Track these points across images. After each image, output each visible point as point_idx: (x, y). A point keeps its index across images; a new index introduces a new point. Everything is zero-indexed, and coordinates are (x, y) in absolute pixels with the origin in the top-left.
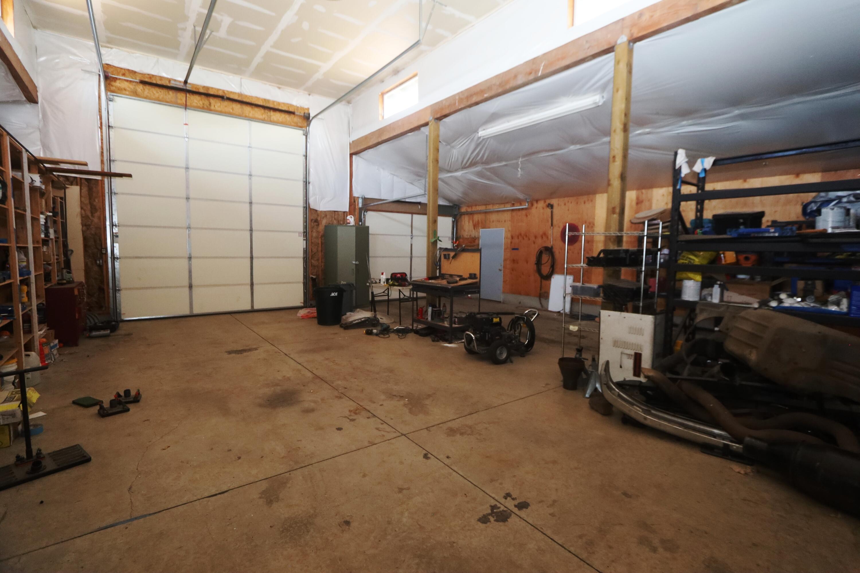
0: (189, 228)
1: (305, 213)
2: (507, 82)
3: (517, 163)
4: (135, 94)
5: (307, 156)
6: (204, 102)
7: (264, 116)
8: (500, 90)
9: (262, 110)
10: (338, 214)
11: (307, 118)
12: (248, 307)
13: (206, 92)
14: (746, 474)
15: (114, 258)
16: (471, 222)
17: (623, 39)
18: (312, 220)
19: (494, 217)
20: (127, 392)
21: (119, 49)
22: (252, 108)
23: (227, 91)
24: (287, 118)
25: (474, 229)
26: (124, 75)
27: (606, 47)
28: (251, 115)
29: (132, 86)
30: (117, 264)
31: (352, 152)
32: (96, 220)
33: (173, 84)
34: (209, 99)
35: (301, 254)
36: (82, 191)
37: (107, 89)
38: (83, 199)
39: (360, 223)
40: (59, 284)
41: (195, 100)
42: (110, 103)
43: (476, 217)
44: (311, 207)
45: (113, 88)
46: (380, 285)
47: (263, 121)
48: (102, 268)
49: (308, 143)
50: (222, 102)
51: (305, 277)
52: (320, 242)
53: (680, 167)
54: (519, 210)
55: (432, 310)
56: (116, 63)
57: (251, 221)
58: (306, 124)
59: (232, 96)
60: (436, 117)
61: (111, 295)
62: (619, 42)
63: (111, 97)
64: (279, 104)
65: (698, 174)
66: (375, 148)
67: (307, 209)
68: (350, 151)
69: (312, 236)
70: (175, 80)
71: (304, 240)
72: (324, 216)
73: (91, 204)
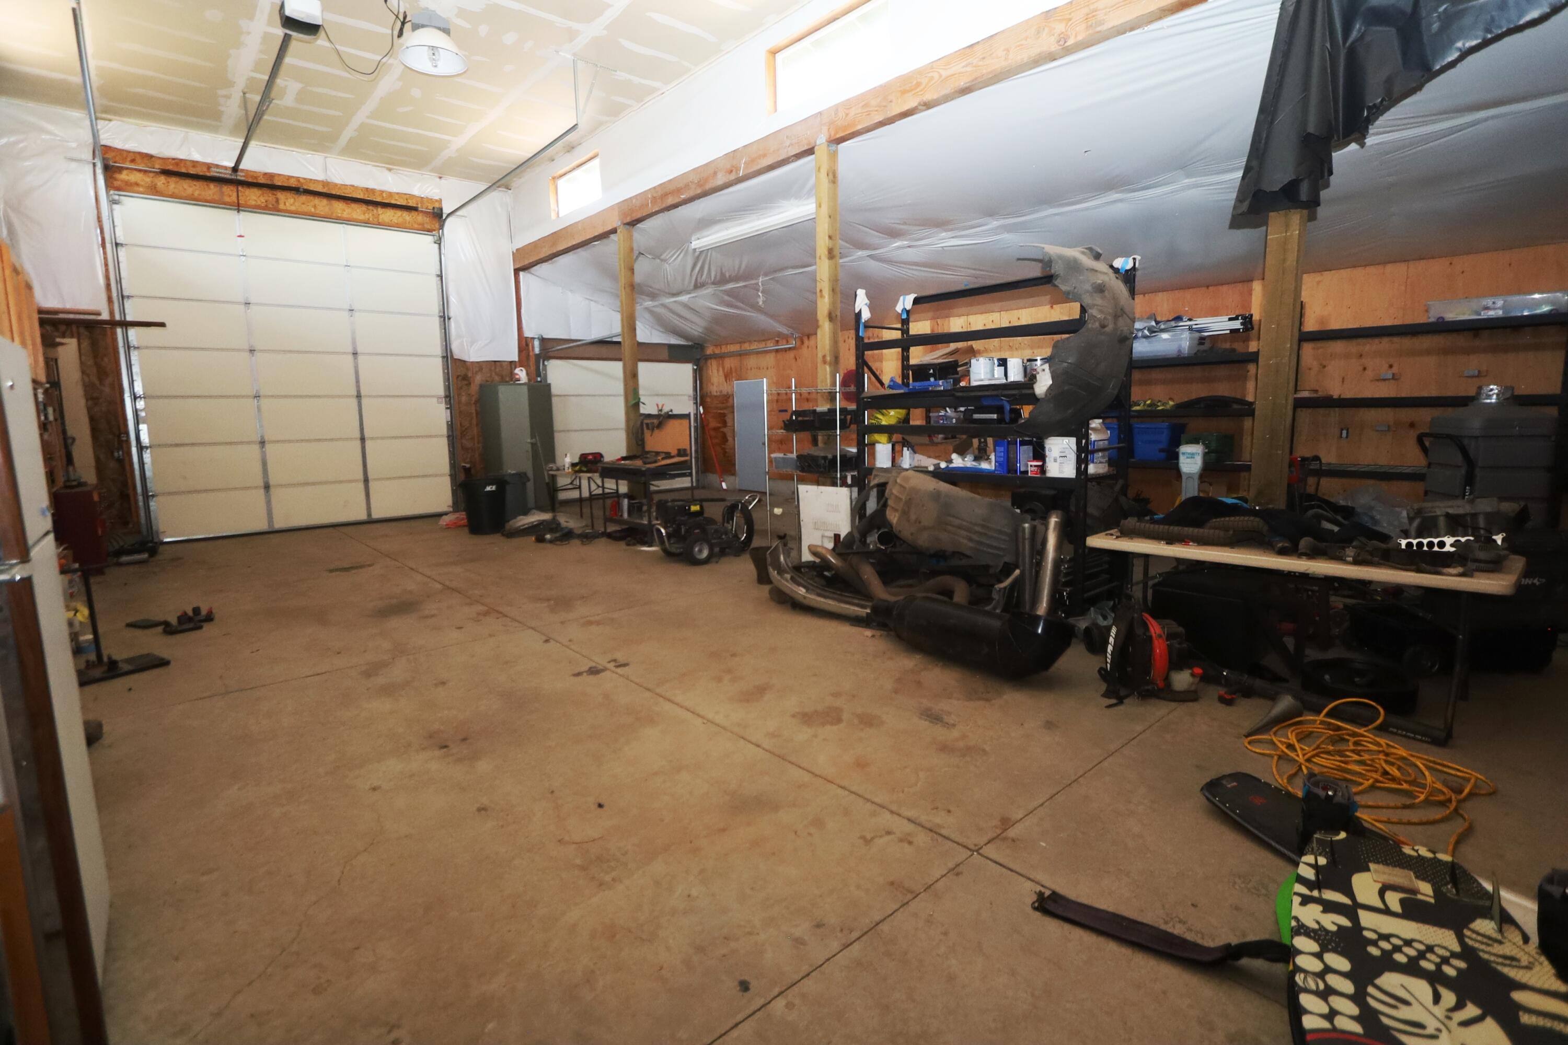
0: (257, 397)
1: (446, 367)
2: (706, 180)
3: (757, 284)
4: (154, 191)
5: (442, 277)
6: (267, 198)
7: (367, 216)
8: (699, 191)
9: (364, 207)
10: (501, 366)
11: (437, 216)
12: (363, 516)
13: (269, 182)
14: (873, 636)
15: (141, 448)
16: (721, 369)
17: (822, 140)
18: (458, 377)
19: (752, 361)
20: (196, 610)
21: (122, 121)
22: (347, 204)
23: (305, 179)
24: (407, 216)
25: (726, 381)
26: (133, 161)
27: (806, 148)
28: (345, 215)
29: (148, 179)
30: (147, 456)
31: (517, 266)
32: (107, 390)
33: (213, 173)
34: (275, 192)
35: (444, 431)
36: (82, 346)
37: (109, 185)
38: (83, 358)
39: (539, 379)
40: (66, 487)
41: (253, 196)
42: (115, 206)
43: (729, 363)
44: (455, 357)
45: (116, 184)
46: (563, 472)
47: (366, 223)
48: (124, 463)
49: (442, 256)
50: (296, 196)
51: (453, 465)
52: (474, 411)
53: (860, 311)
54: (786, 350)
55: (629, 503)
56: (118, 144)
57: (358, 382)
58: (437, 226)
59: (312, 187)
60: (625, 222)
61: (141, 504)
62: (818, 143)
63: (116, 197)
64: (391, 194)
65: (901, 315)
66: (550, 262)
67: (448, 358)
68: (514, 265)
69: (459, 402)
70: (217, 166)
71: (447, 408)
72: (477, 369)
73: (98, 365)
